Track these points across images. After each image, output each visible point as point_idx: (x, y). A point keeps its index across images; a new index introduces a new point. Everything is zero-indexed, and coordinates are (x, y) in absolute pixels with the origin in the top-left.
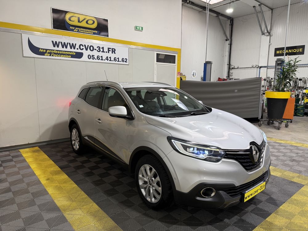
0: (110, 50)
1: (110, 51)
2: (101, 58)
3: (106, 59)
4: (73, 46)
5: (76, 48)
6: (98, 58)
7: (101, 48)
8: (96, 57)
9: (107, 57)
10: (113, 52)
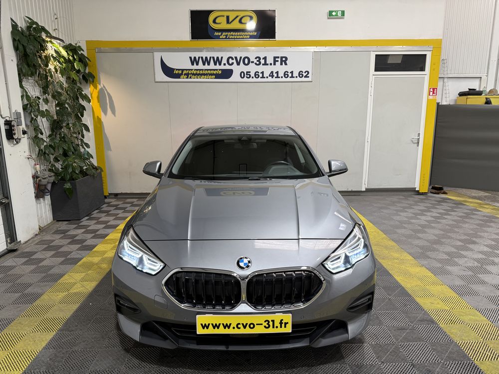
0: (277, 59)
1: (278, 61)
2: (261, 75)
4: (218, 61)
5: (222, 64)
6: (256, 75)
7: (262, 59)
10: (283, 63)
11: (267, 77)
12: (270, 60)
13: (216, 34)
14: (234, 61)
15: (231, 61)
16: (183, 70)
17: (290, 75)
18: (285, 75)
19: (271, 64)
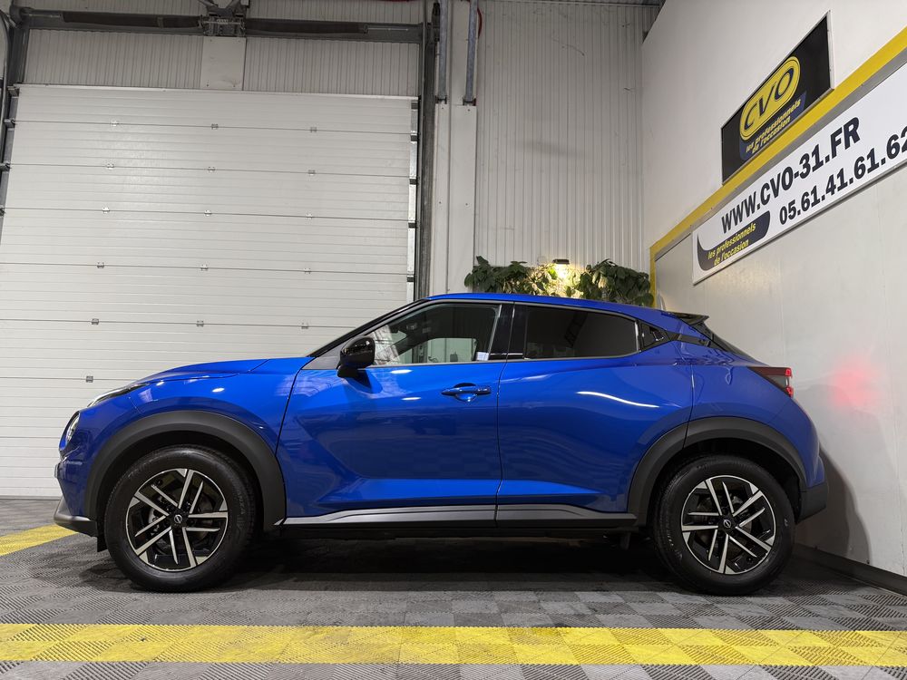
0: (837, 139)
1: (839, 141)
2: (812, 201)
3: (828, 191)
4: (750, 205)
5: (756, 207)
6: (805, 202)
7: (810, 155)
8: (798, 206)
9: (832, 178)
10: (851, 137)
11: (823, 198)
12: (825, 151)
13: (748, 149)
14: (770, 191)
15: (766, 193)
16: (715, 249)
17: (868, 164)
18: (856, 169)
19: (827, 159)
